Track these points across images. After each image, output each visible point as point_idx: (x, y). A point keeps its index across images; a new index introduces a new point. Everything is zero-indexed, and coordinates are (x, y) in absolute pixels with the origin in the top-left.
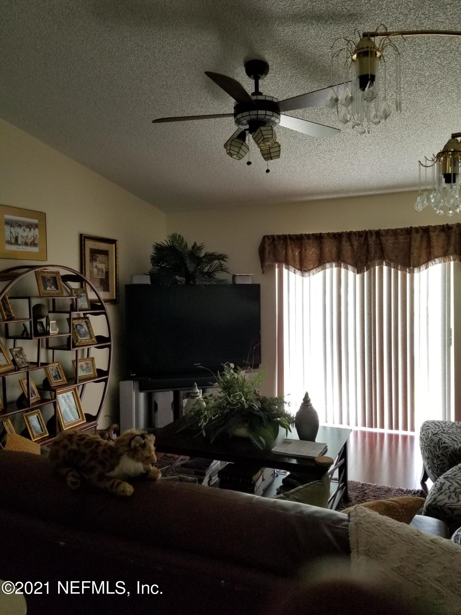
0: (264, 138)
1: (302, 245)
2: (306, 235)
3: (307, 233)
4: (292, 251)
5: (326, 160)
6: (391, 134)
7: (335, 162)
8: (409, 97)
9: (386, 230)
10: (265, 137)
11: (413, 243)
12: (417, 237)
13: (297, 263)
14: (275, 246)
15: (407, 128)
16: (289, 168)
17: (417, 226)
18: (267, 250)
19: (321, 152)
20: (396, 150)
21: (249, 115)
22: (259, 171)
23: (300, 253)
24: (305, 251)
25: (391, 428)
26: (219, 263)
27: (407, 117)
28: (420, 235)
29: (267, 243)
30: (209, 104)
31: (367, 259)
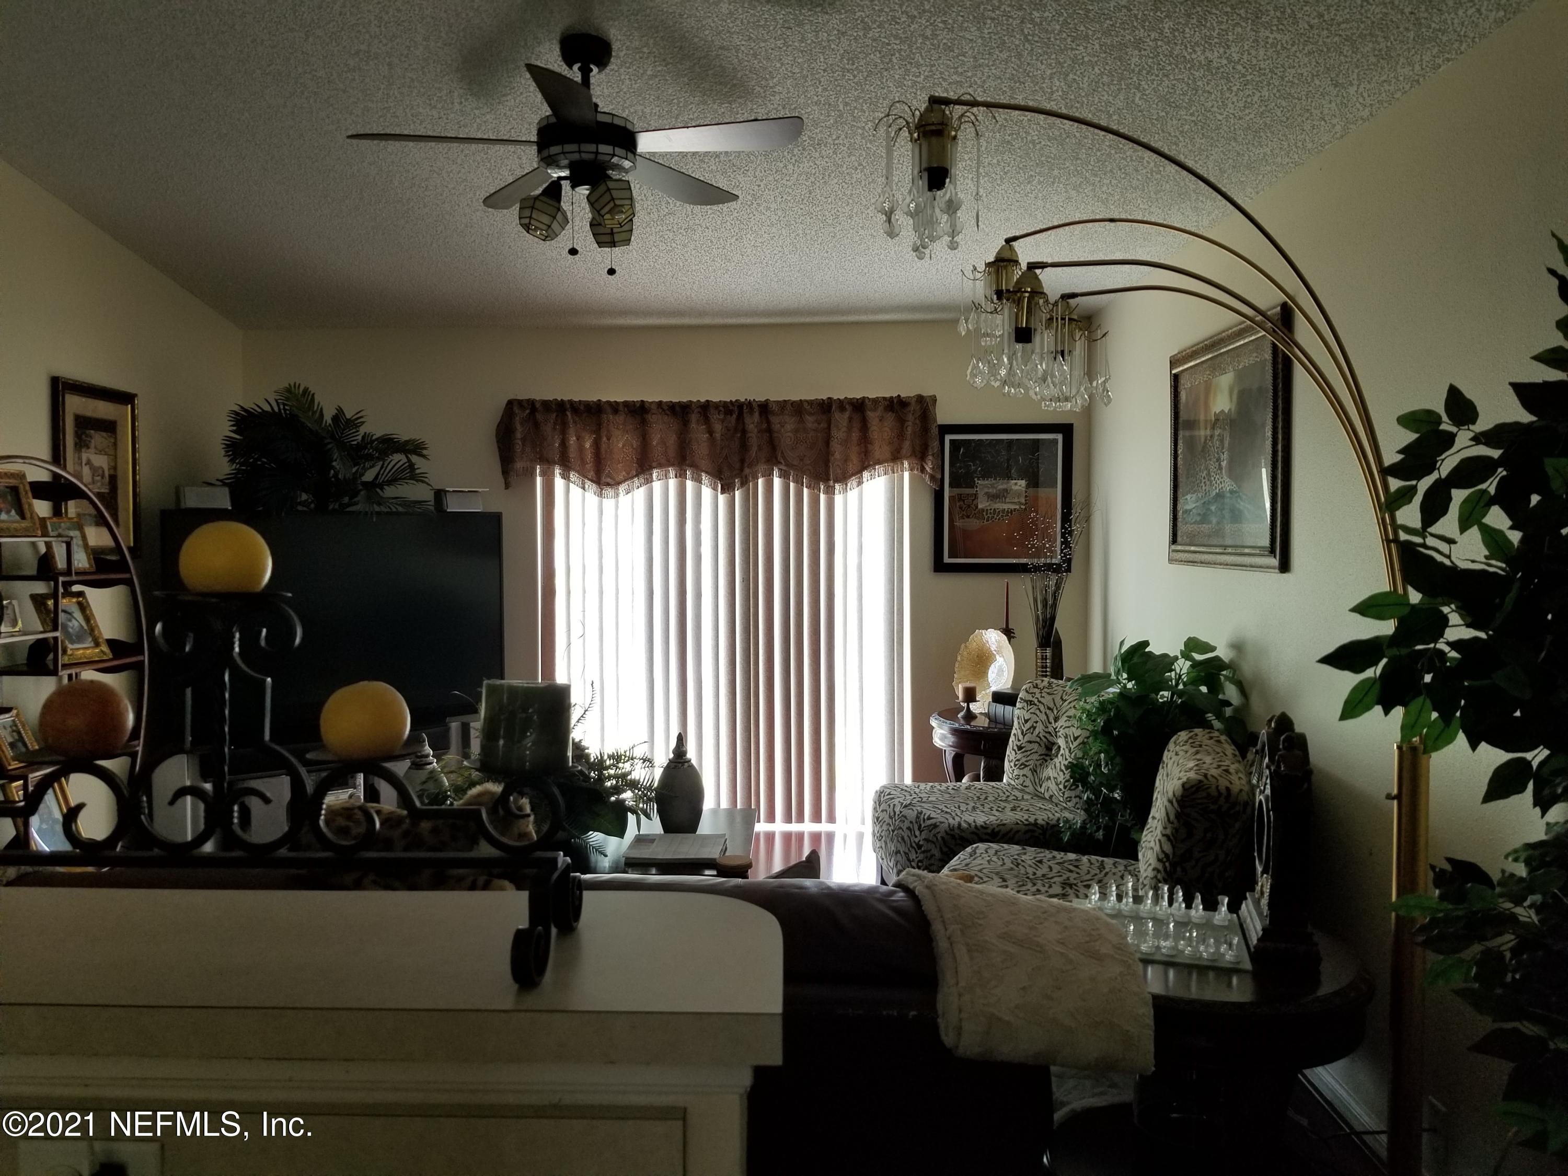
0: (615, 205)
1: (599, 425)
2: (608, 402)
3: (612, 400)
4: (578, 439)
5: (674, 245)
6: (818, 209)
7: (694, 252)
8: (869, 145)
9: (780, 402)
10: (618, 202)
11: (834, 432)
12: (841, 419)
13: (588, 466)
14: (537, 425)
15: (851, 201)
16: (590, 254)
17: (842, 397)
18: (519, 435)
19: (670, 228)
20: (820, 239)
21: (580, 152)
22: (520, 254)
23: (597, 445)
24: (608, 439)
25: (788, 819)
26: (406, 460)
27: (855, 179)
28: (847, 414)
29: (518, 418)
30: (453, 103)
31: (742, 461)
